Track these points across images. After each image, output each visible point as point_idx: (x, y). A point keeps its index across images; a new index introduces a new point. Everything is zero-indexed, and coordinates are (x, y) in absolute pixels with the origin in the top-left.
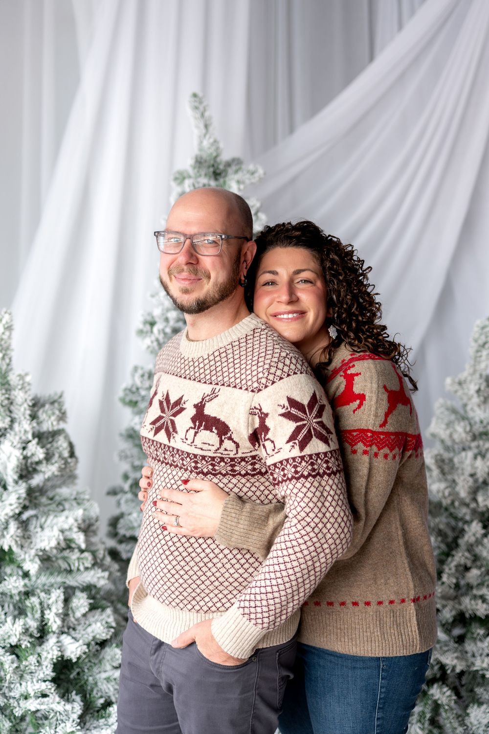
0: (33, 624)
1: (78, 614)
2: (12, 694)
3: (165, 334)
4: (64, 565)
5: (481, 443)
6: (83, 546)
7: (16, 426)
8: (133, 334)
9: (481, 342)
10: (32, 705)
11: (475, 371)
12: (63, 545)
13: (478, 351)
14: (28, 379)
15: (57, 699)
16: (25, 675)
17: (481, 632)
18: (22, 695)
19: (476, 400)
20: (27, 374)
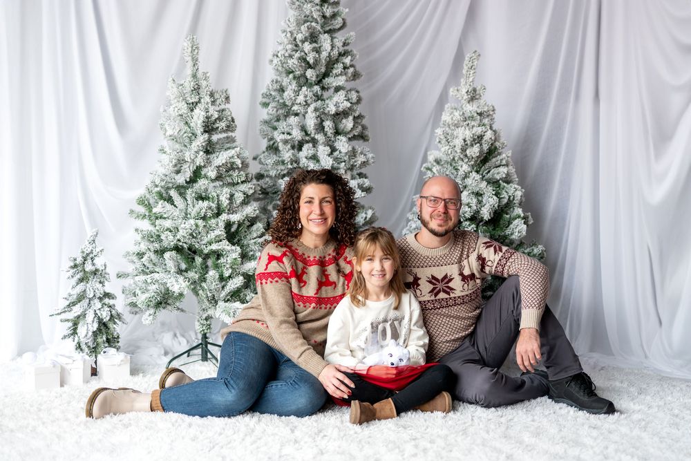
0: (214, 205)
1: (238, 202)
2: (203, 242)
3: (285, 57)
4: (230, 181)
5: (469, 122)
6: (240, 166)
7: (202, 100)
8: (267, 62)
9: (470, 66)
10: (214, 247)
11: (466, 82)
12: (229, 165)
13: (467, 71)
14: (208, 75)
15: (227, 243)
16: (210, 231)
17: (468, 223)
18: (208, 242)
19: (466, 97)
20: (207, 73)
